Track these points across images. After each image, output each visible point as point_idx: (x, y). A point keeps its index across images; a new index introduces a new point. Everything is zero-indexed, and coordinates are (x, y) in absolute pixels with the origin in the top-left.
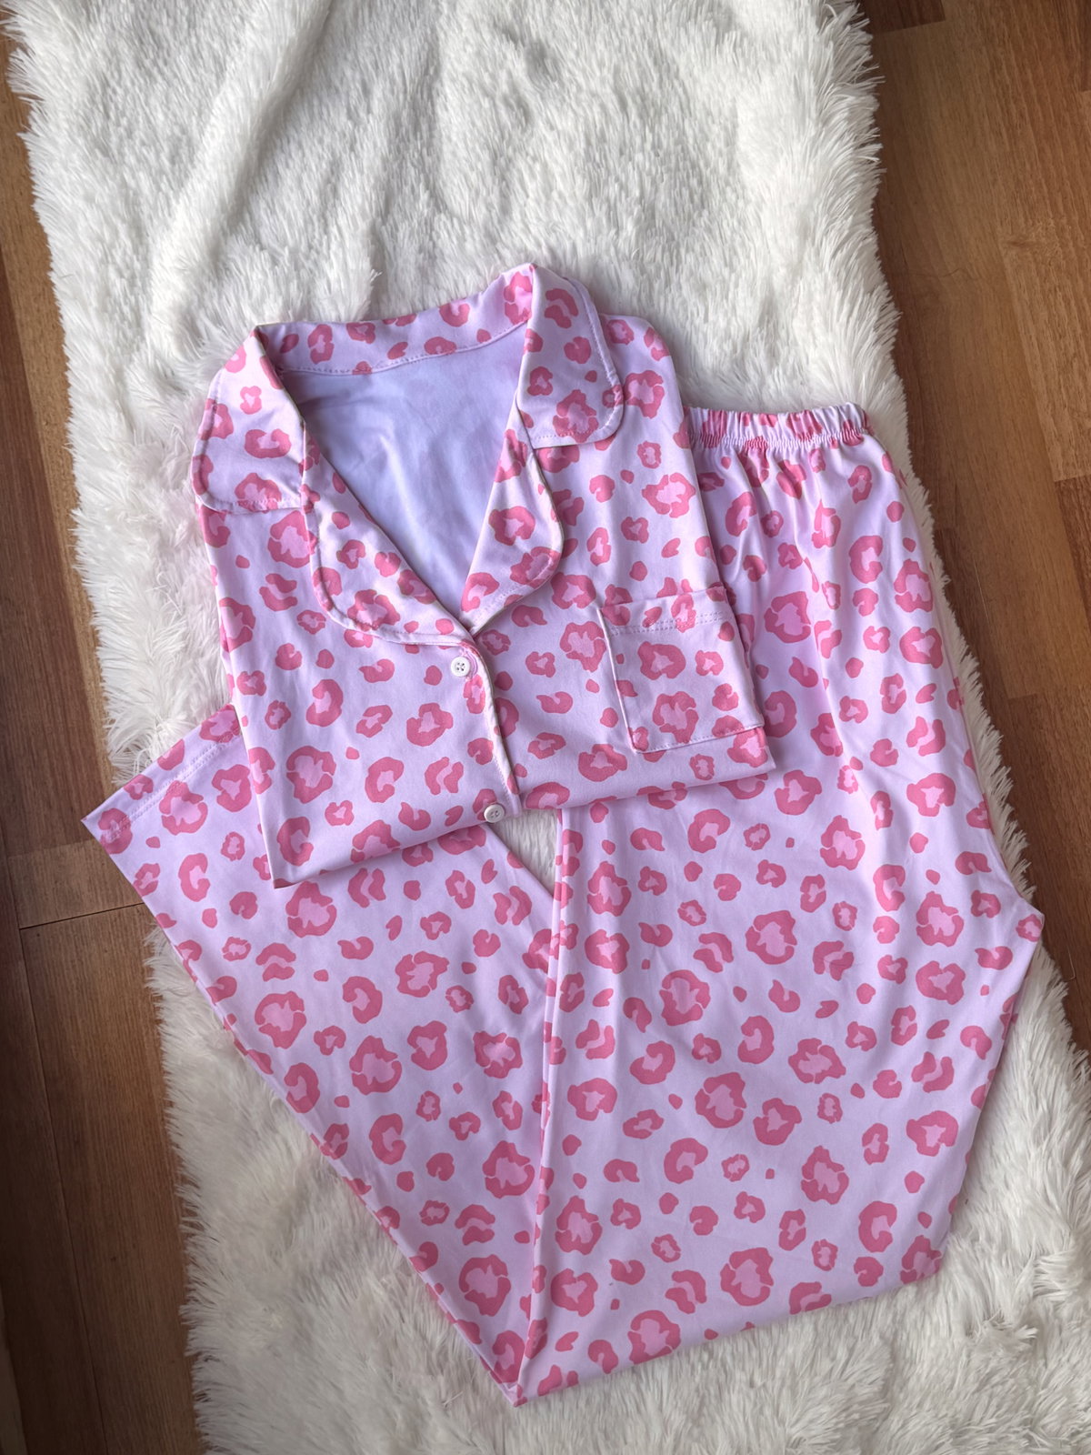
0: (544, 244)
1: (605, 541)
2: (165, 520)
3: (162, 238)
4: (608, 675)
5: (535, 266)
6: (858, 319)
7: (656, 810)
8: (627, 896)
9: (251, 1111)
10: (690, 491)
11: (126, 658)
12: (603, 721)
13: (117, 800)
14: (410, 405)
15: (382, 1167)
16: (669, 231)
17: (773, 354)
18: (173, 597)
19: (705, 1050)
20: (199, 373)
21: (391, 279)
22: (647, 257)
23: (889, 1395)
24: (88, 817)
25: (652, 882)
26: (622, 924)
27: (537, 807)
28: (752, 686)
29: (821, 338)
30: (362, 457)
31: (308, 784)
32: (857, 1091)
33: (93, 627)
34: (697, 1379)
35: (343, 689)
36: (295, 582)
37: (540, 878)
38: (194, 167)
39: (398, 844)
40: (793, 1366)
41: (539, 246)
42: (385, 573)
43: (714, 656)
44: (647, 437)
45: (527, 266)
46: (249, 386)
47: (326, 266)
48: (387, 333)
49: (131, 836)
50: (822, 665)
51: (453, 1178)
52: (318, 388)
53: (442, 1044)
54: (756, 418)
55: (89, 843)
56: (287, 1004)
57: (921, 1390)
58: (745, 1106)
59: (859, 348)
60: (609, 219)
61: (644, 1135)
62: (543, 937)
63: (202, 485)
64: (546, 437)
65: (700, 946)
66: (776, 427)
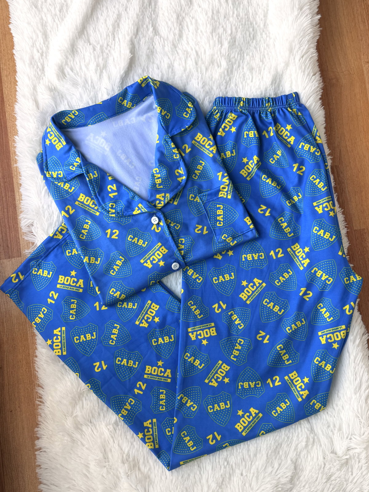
16: (241, 47)
22: (232, 56)
23: (293, 482)
34: (222, 471)
40: (258, 469)
57: (305, 481)
60: (218, 41)
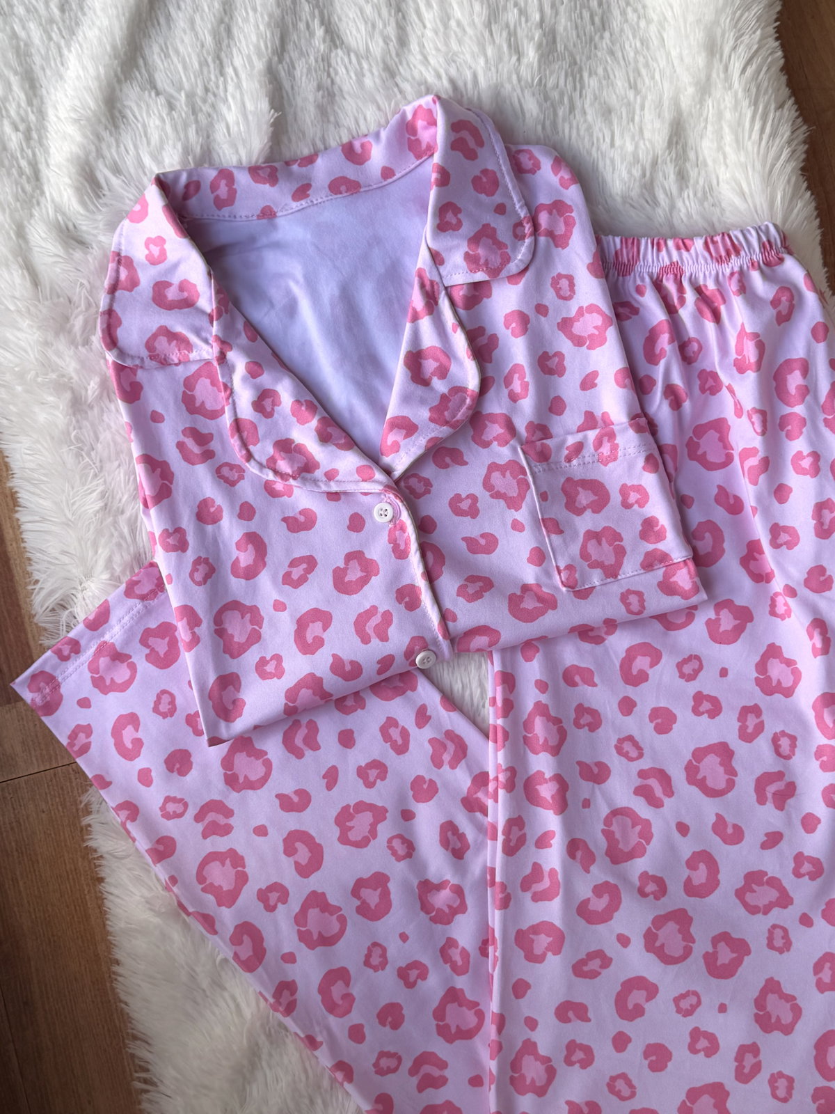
0: (444, 76)
1: (522, 377)
2: (75, 377)
3: (56, 89)
4: (533, 513)
5: (439, 98)
6: (770, 136)
7: (587, 646)
8: (562, 735)
9: (198, 970)
10: (607, 322)
11: (44, 520)
12: (530, 560)
13: (45, 662)
14: (317, 247)
15: (332, 1020)
17: (682, 177)
18: (89, 455)
19: (651, 887)
20: (101, 225)
21: (290, 118)
24: (17, 681)
25: (587, 719)
26: (560, 764)
27: (468, 650)
28: (679, 518)
29: (732, 157)
30: (272, 305)
31: (236, 639)
32: (806, 920)
33: (11, 489)
35: (266, 541)
36: (211, 435)
37: (474, 720)
38: (84, 14)
39: (331, 695)
41: (439, 77)
42: (302, 422)
43: (639, 489)
44: (560, 269)
45: (429, 98)
46: (153, 236)
47: (224, 109)
48: (290, 175)
49: (61, 697)
50: (748, 492)
51: (406, 1026)
52: (222, 234)
53: (386, 895)
54: (670, 243)
55: (20, 704)
56: (228, 862)
58: (694, 942)
59: (773, 166)
61: (593, 975)
62: (481, 779)
63: (111, 340)
64: (458, 274)
65: (638, 782)
66: (692, 251)
